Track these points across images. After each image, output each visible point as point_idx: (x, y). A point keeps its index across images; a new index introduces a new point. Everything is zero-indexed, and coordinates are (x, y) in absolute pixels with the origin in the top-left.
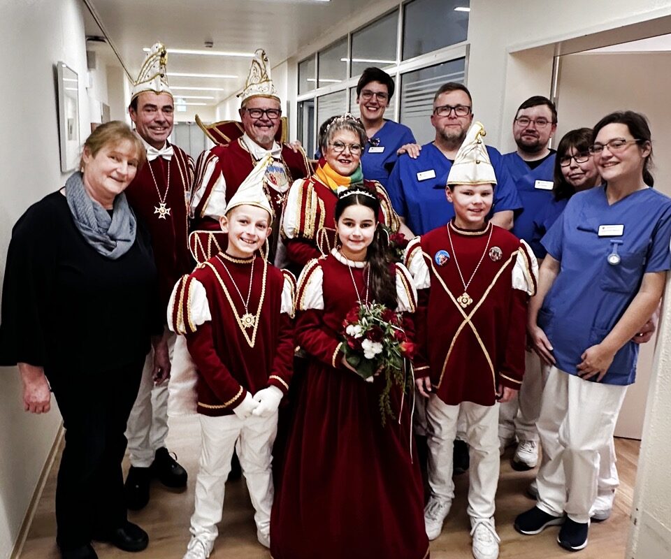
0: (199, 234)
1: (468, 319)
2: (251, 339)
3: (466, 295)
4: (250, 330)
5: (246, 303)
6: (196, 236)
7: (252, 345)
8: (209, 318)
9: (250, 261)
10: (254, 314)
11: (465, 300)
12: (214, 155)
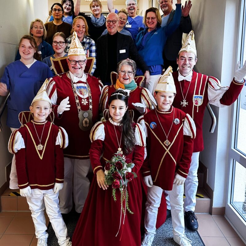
0: (24, 113)
1: (168, 151)
2: (41, 156)
3: (167, 141)
4: (41, 152)
5: (40, 140)
6: (23, 113)
7: (41, 158)
9: (43, 123)
10: (43, 145)
11: (167, 142)
12: (53, 81)
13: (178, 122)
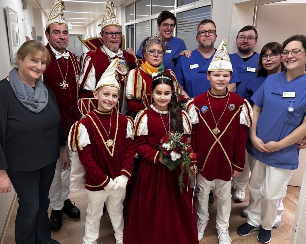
0: (83, 100)
2: (111, 152)
3: (217, 128)
4: (111, 148)
5: (108, 134)
6: (82, 101)
7: (112, 155)
8: (89, 143)
10: (113, 139)
11: (216, 130)
13: (233, 108)
